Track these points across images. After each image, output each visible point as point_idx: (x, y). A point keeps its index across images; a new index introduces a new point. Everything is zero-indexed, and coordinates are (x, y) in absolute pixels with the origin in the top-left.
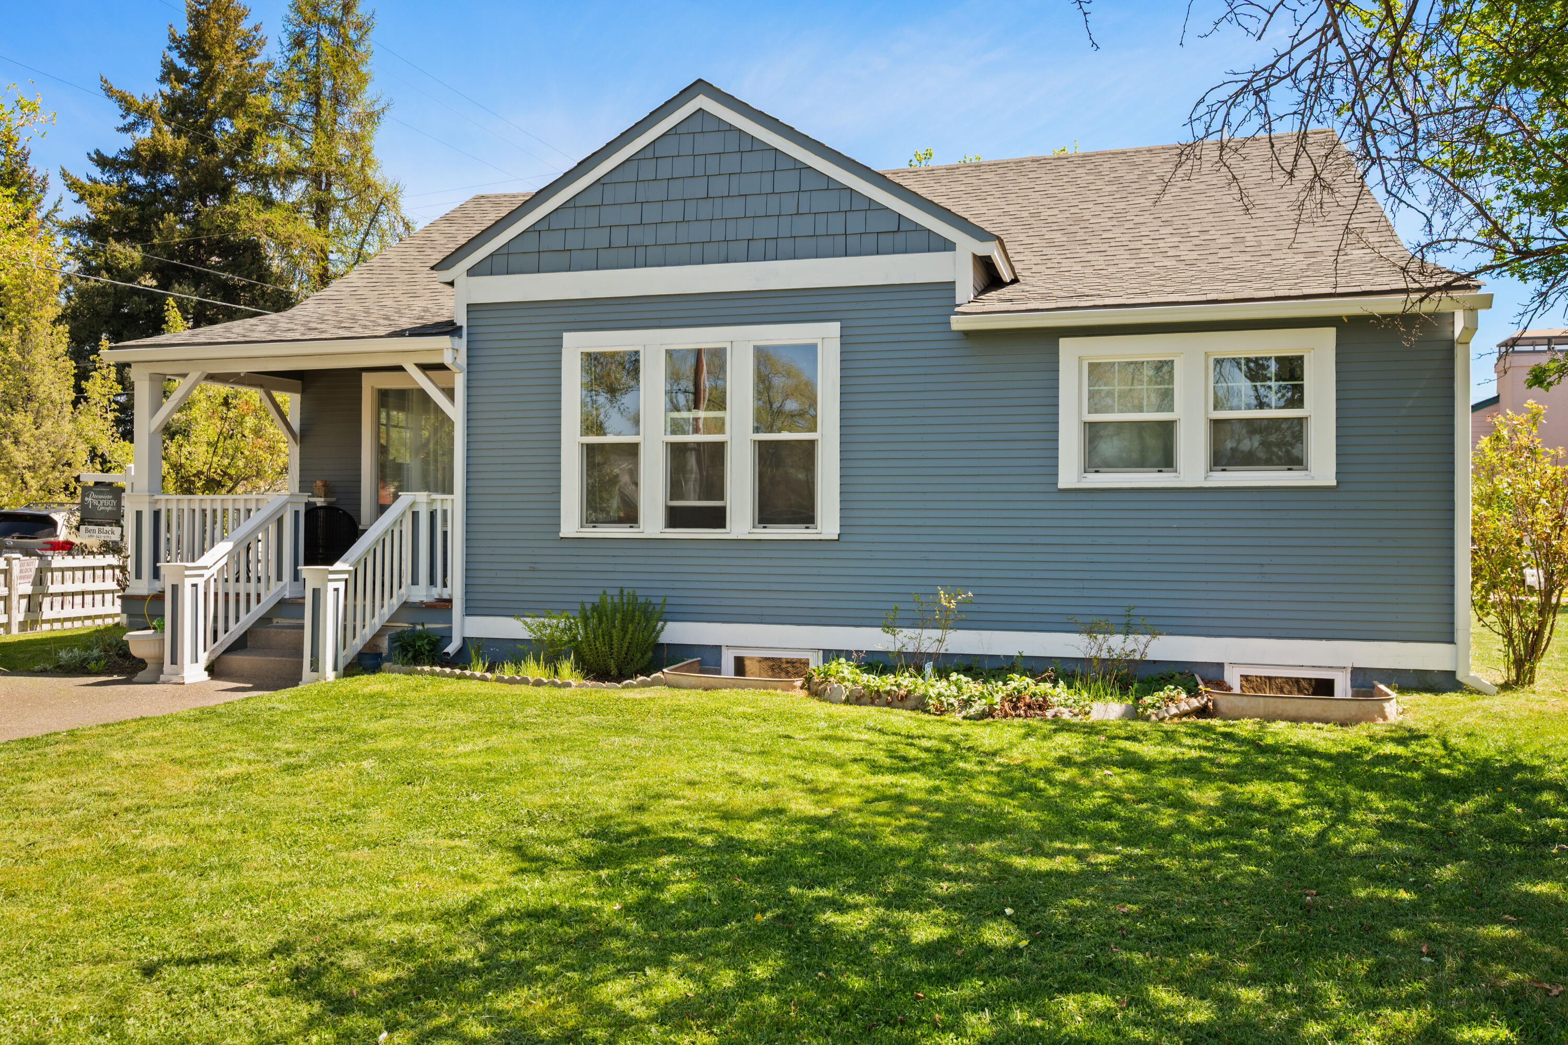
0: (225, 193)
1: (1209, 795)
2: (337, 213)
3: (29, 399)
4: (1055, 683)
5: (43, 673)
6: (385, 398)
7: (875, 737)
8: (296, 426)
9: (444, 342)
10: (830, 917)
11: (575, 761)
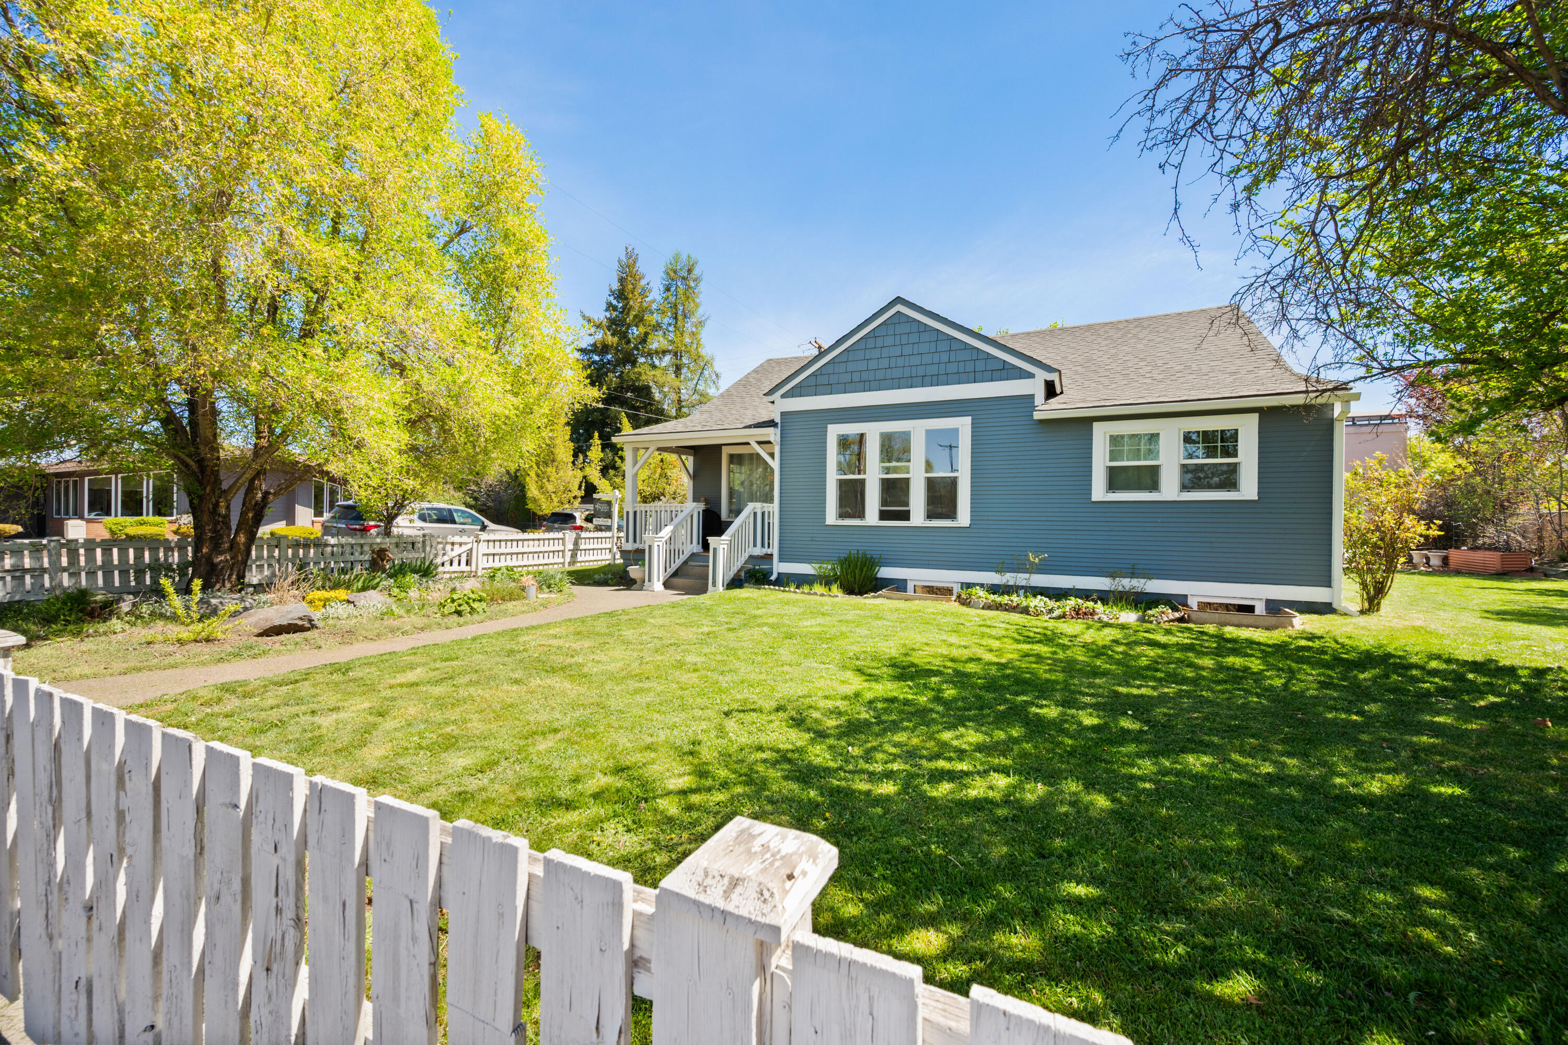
0: (634, 363)
1: (1207, 662)
2: (684, 370)
3: (553, 461)
4: (1096, 603)
5: (589, 585)
6: (733, 458)
7: (1008, 626)
8: (691, 471)
9: (771, 430)
10: (1034, 710)
11: (864, 631)
